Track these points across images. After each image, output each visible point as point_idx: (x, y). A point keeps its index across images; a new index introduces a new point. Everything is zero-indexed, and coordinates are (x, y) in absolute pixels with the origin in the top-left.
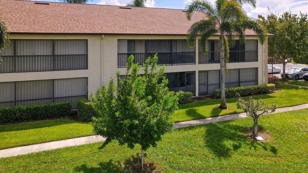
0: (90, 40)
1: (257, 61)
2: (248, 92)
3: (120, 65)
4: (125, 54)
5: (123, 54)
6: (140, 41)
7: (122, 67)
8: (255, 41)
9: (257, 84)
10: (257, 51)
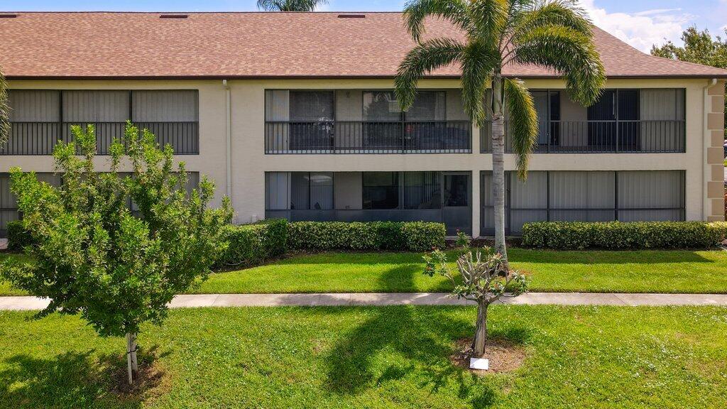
0: (204, 90)
1: (684, 151)
2: (628, 240)
3: (269, 148)
4: (283, 123)
5: (278, 123)
6: (348, 93)
7: (280, 152)
8: (679, 92)
9: (683, 218)
10: (685, 123)
